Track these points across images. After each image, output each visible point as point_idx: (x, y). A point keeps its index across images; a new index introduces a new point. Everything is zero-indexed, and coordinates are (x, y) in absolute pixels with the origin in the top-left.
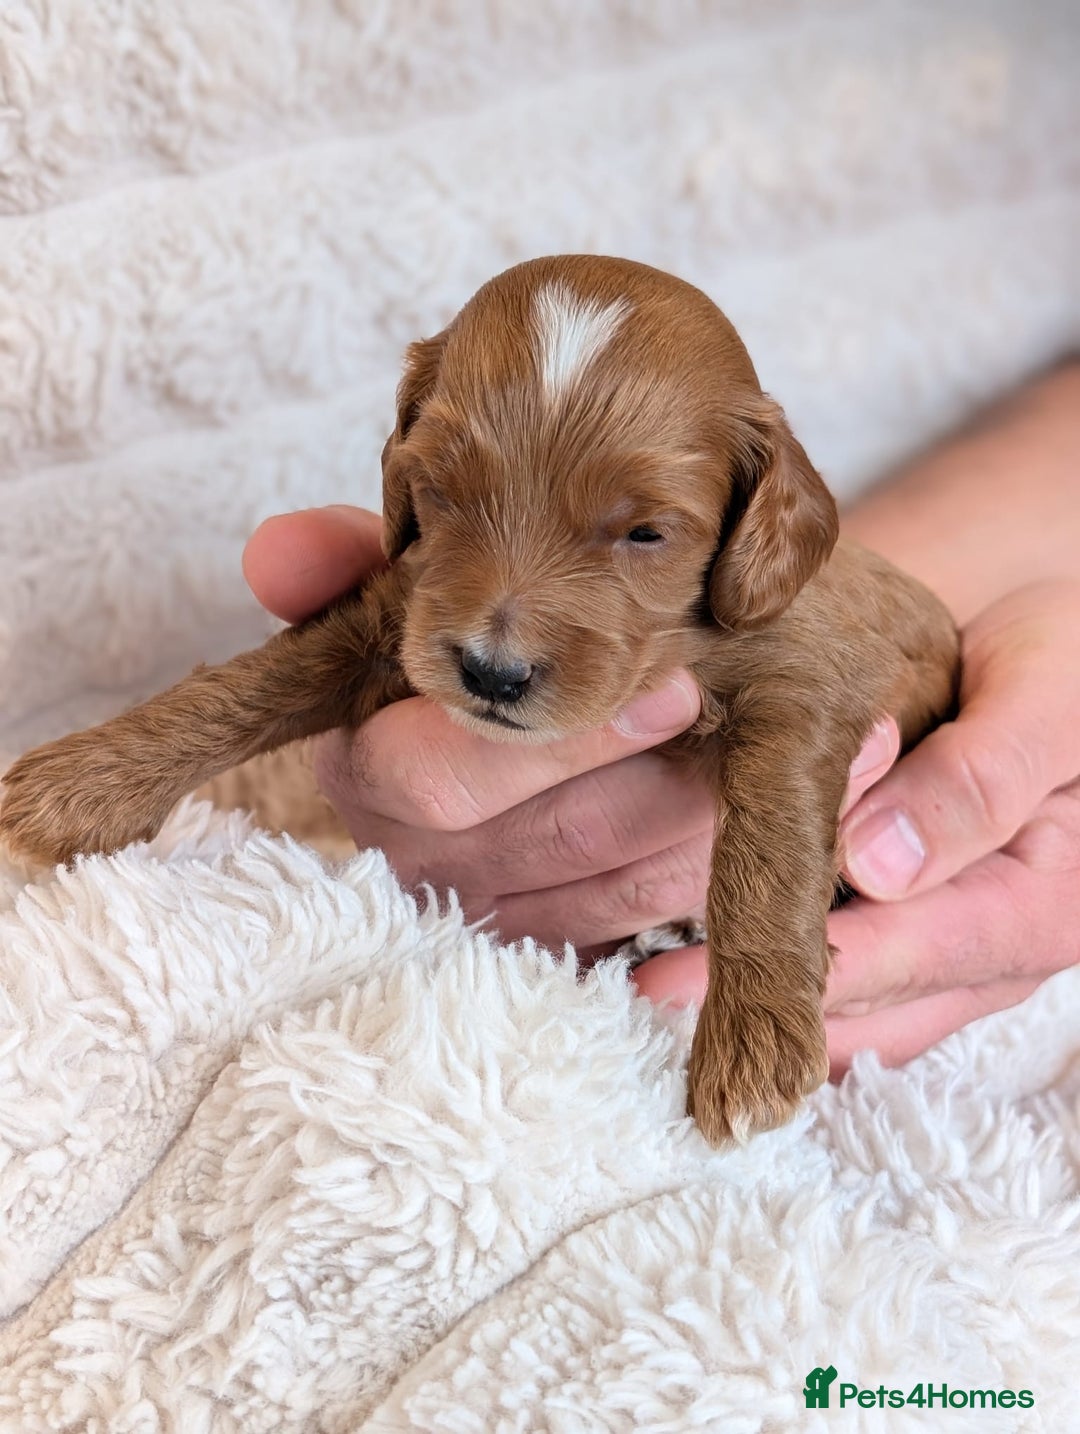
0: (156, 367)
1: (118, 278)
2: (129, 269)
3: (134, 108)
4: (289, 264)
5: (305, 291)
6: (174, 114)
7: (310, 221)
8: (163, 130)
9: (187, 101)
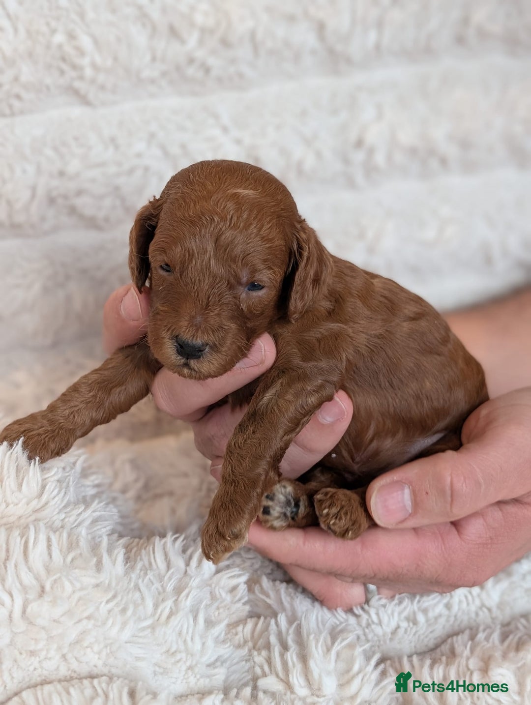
0: (66, 197)
1: (49, 152)
2: (55, 149)
3: (62, 72)
4: (139, 155)
5: (147, 169)
6: (81, 78)
7: (152, 136)
8: (77, 84)
9: (88, 72)
